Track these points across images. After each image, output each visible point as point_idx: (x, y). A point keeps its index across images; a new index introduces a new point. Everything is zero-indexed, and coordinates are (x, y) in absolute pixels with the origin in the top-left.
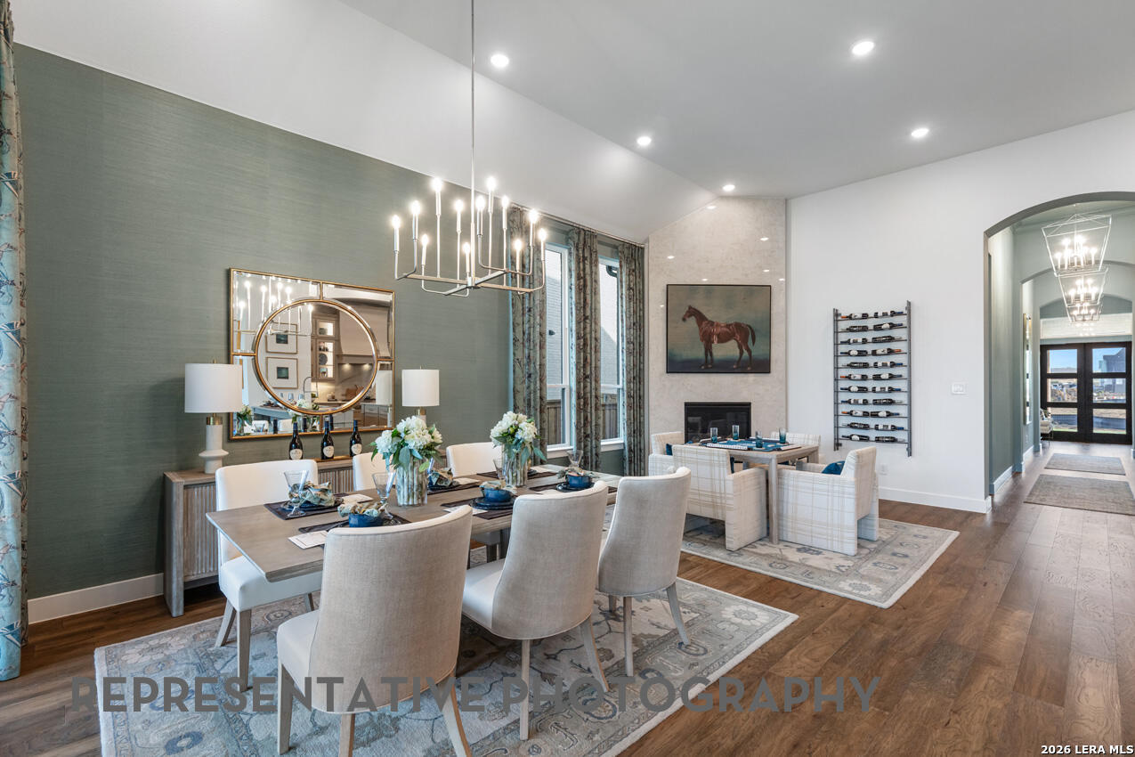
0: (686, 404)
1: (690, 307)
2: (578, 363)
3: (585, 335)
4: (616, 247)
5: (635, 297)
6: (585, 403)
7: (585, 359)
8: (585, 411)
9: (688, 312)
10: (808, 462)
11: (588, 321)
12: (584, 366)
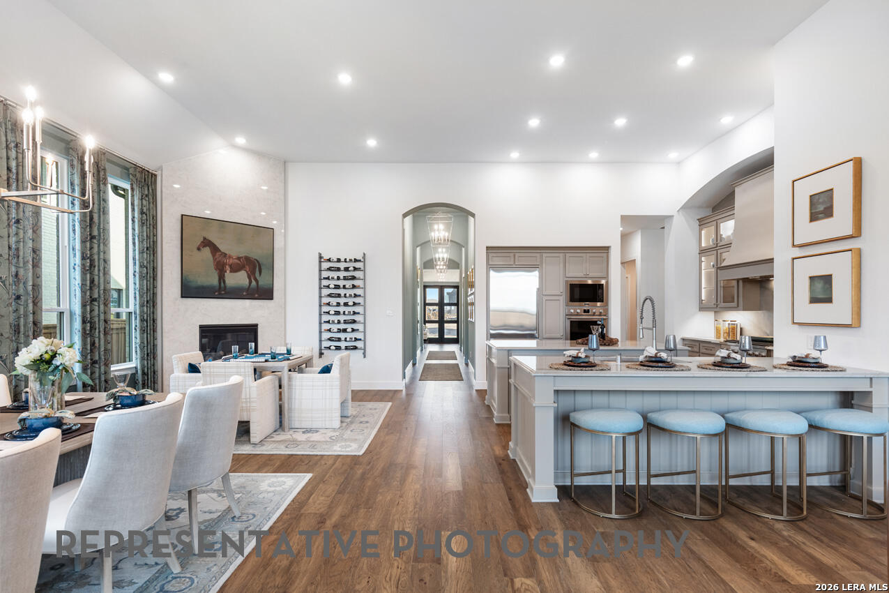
0: (201, 327)
1: (205, 239)
2: (83, 285)
3: (91, 255)
4: (127, 169)
5: (148, 221)
6: (92, 328)
7: (92, 281)
8: (92, 336)
9: (202, 242)
10: (306, 367)
11: (95, 241)
12: (91, 289)
